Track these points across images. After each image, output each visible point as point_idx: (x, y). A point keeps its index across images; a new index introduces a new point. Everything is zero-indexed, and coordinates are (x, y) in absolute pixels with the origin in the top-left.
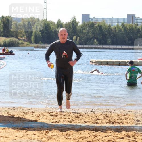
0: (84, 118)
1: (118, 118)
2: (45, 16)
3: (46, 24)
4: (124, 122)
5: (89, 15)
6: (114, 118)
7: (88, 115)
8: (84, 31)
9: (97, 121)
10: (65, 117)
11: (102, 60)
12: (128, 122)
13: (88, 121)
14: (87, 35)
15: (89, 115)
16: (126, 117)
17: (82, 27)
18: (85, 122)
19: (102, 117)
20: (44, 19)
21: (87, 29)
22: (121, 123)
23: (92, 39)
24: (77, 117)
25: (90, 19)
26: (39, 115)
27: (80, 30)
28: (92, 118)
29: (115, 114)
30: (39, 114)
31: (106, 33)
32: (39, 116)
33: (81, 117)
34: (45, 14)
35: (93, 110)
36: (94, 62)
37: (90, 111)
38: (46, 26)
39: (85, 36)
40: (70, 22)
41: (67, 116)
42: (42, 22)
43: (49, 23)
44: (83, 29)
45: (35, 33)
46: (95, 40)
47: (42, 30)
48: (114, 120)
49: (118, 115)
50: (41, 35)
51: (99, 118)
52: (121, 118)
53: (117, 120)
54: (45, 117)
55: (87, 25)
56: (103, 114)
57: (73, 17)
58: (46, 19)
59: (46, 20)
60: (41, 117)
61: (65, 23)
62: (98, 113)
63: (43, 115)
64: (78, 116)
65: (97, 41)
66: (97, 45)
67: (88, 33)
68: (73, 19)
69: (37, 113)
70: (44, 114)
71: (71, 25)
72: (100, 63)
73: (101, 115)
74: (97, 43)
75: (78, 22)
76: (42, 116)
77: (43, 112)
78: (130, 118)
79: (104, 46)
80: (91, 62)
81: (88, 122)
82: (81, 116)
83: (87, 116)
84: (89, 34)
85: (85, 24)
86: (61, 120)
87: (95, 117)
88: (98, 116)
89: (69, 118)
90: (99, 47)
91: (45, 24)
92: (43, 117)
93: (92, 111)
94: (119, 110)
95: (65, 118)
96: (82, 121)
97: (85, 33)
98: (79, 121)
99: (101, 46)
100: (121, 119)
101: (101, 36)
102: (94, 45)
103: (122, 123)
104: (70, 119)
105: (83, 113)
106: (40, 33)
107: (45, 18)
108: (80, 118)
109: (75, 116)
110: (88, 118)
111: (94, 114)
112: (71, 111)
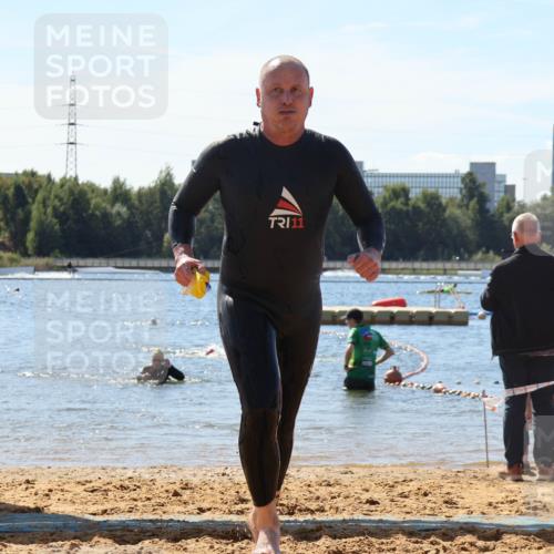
0: (197, 496)
1: (309, 495)
2: (71, 166)
3: (76, 192)
4: (327, 508)
6: (294, 494)
7: (211, 488)
9: (238, 507)
10: (135, 496)
12: (341, 505)
13: (209, 506)
14: (208, 228)
15: (216, 486)
16: (334, 490)
18: (201, 511)
20: (68, 177)
21: (211, 207)
22: (317, 510)
24: (176, 494)
26: (50, 491)
28: (224, 497)
29: (298, 483)
30: (50, 487)
32: (47, 495)
33: (186, 495)
34: (71, 159)
35: (228, 472)
37: (218, 475)
38: (74, 200)
39: (203, 230)
40: (152, 185)
41: (143, 493)
42: (62, 186)
43: (86, 188)
45: (41, 223)
47: (64, 213)
48: (293, 502)
49: (309, 486)
50: (57, 227)
52: (318, 494)
53: (303, 501)
54: (69, 496)
57: (164, 169)
58: (74, 176)
59: (76, 179)
60: (54, 497)
61: (136, 189)
63: (62, 490)
64: (180, 491)
67: (212, 221)
68: (164, 174)
69: (42, 486)
70: (66, 487)
71: (158, 196)
76: (59, 495)
77: (64, 480)
78: (346, 493)
81: (209, 509)
82: (188, 492)
83: (209, 491)
84: (216, 224)
86: (122, 505)
87: (233, 493)
89: (149, 499)
91: (71, 192)
92: (61, 497)
93: (223, 475)
94: (310, 470)
95: (135, 500)
96: (191, 507)
98: (181, 508)
100: (318, 498)
103: (322, 510)
104: (153, 501)
105: (195, 481)
106: (55, 221)
107: (71, 174)
108: (185, 497)
109: (167, 491)
110: (213, 496)
111: (230, 484)
112: (157, 476)
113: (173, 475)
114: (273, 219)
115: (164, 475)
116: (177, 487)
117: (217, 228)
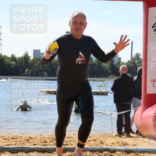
0: (33, 141)
3: (1, 58)
4: (69, 144)
5: (39, 51)
8: (36, 64)
9: (45, 144)
10: (16, 141)
11: (51, 90)
12: (72, 143)
13: (37, 143)
14: (38, 68)
15: (38, 138)
16: (71, 139)
17: (33, 60)
18: (34, 145)
19: (49, 140)
21: (38, 62)
22: (66, 145)
23: (42, 72)
25: (41, 54)
27: (32, 63)
28: (41, 141)
31: (55, 66)
33: (30, 140)
36: (44, 92)
37: (39, 135)
38: (1, 60)
39: (36, 69)
40: (22, 56)
41: (18, 140)
43: (4, 57)
44: (34, 63)
46: (45, 73)
51: (47, 141)
55: (37, 59)
56: (50, 137)
57: (26, 52)
59: (1, 54)
61: (18, 57)
62: (46, 136)
64: (29, 139)
65: (46, 73)
66: (47, 76)
67: (39, 66)
68: (26, 53)
71: (24, 59)
72: (49, 92)
73: (49, 139)
74: (47, 75)
75: (30, 56)
78: (74, 140)
79: (53, 78)
80: (41, 91)
81: (37, 144)
82: (31, 140)
83: (37, 139)
85: (36, 58)
86: (13, 143)
87: (43, 140)
88: (46, 139)
89: (20, 141)
90: (48, 78)
93: (41, 135)
95: (16, 142)
96: (32, 144)
97: (36, 66)
98: (29, 144)
99: (50, 78)
100: (66, 141)
101: (50, 69)
102: (44, 76)
103: (67, 145)
104: (21, 142)
105: (33, 137)
108: (30, 141)
109: (25, 139)
110: (37, 141)
111: (42, 138)
112: (23, 135)
113: (27, 135)
114: (77, 61)
115: (25, 135)
116: (28, 138)
117: (40, 68)
